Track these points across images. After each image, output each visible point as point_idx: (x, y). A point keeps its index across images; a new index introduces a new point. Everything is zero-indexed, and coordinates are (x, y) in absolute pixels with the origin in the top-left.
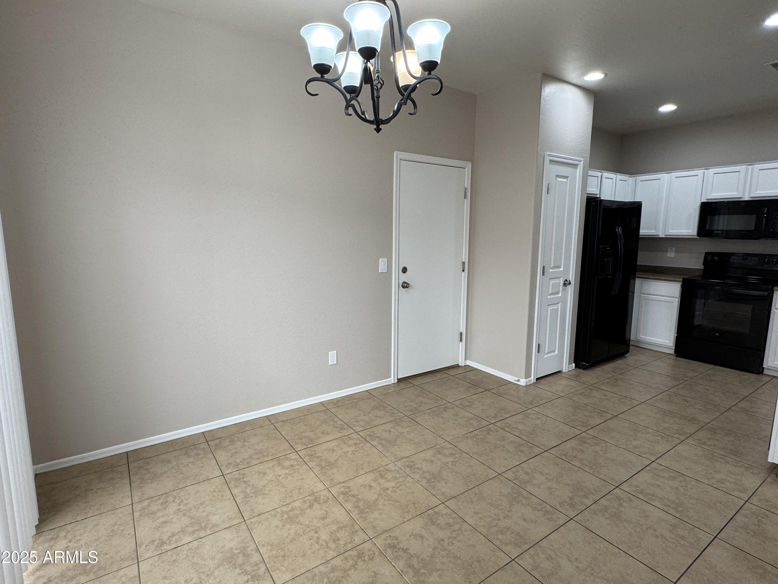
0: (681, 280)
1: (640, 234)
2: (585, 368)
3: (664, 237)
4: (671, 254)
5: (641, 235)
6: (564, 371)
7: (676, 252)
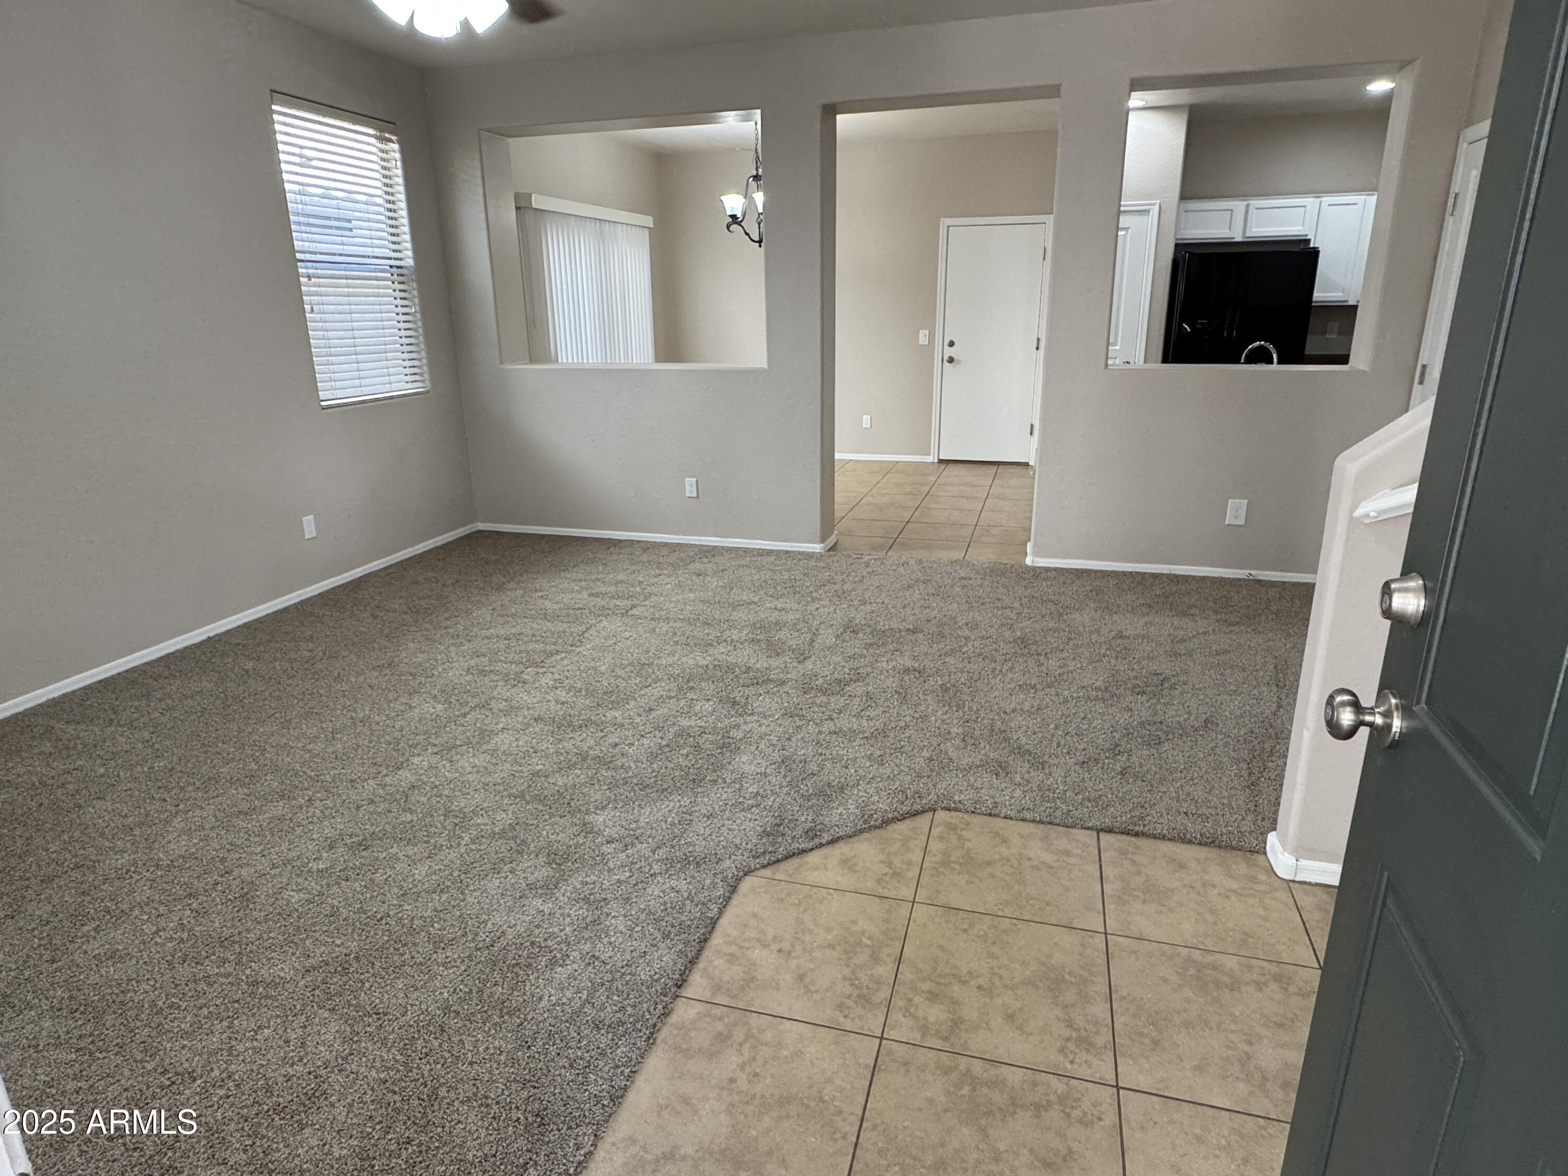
1: (1314, 299)
5: (1316, 302)
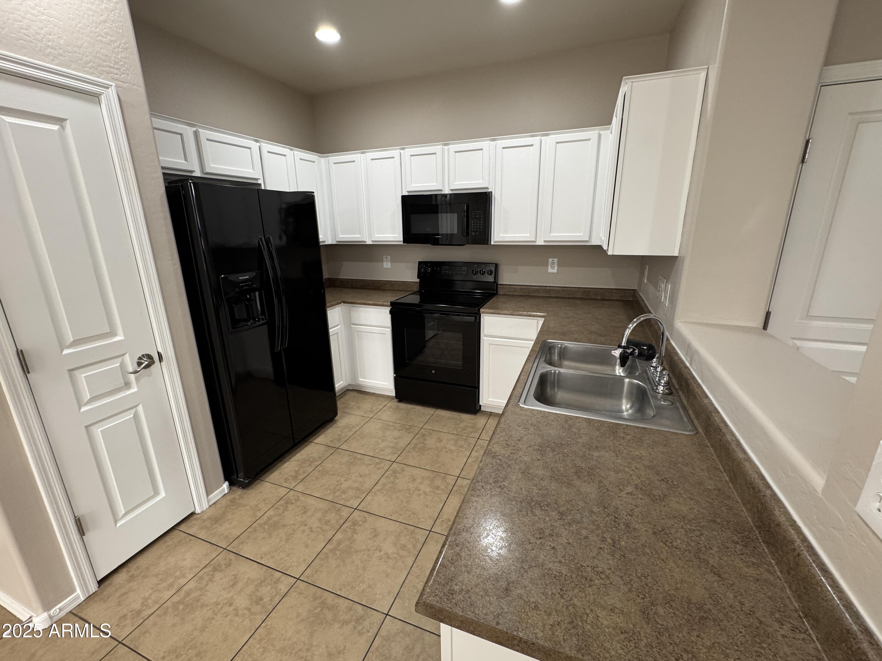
0: (389, 304)
2: (245, 486)
3: (371, 243)
4: (387, 265)
6: (198, 511)
7: (392, 261)
